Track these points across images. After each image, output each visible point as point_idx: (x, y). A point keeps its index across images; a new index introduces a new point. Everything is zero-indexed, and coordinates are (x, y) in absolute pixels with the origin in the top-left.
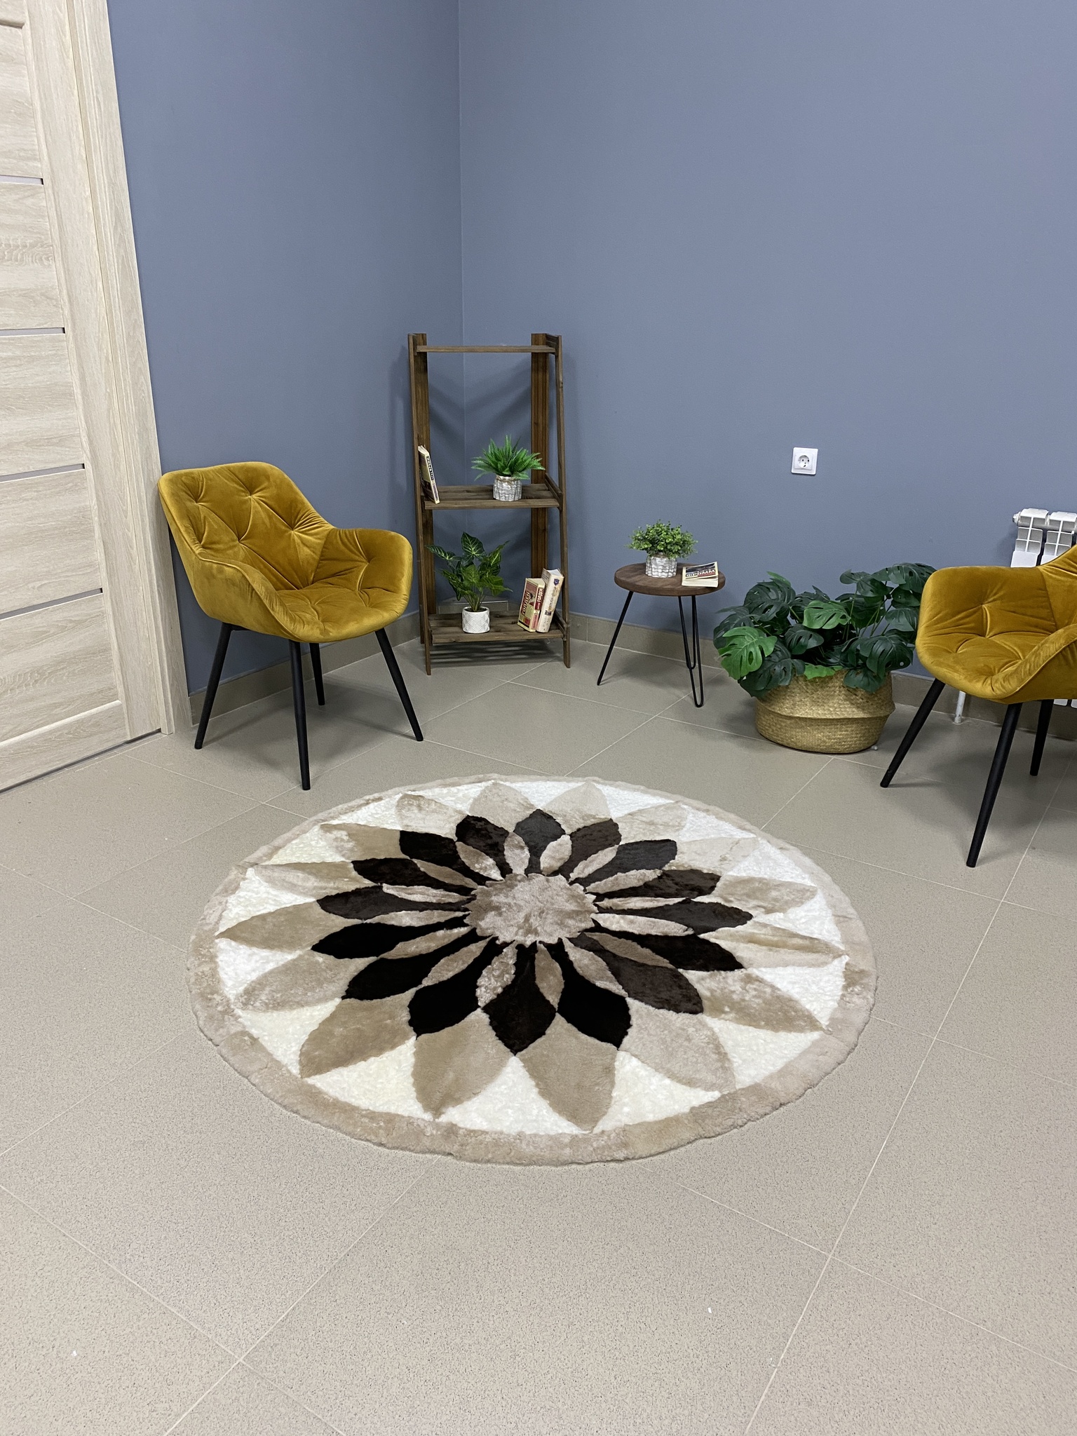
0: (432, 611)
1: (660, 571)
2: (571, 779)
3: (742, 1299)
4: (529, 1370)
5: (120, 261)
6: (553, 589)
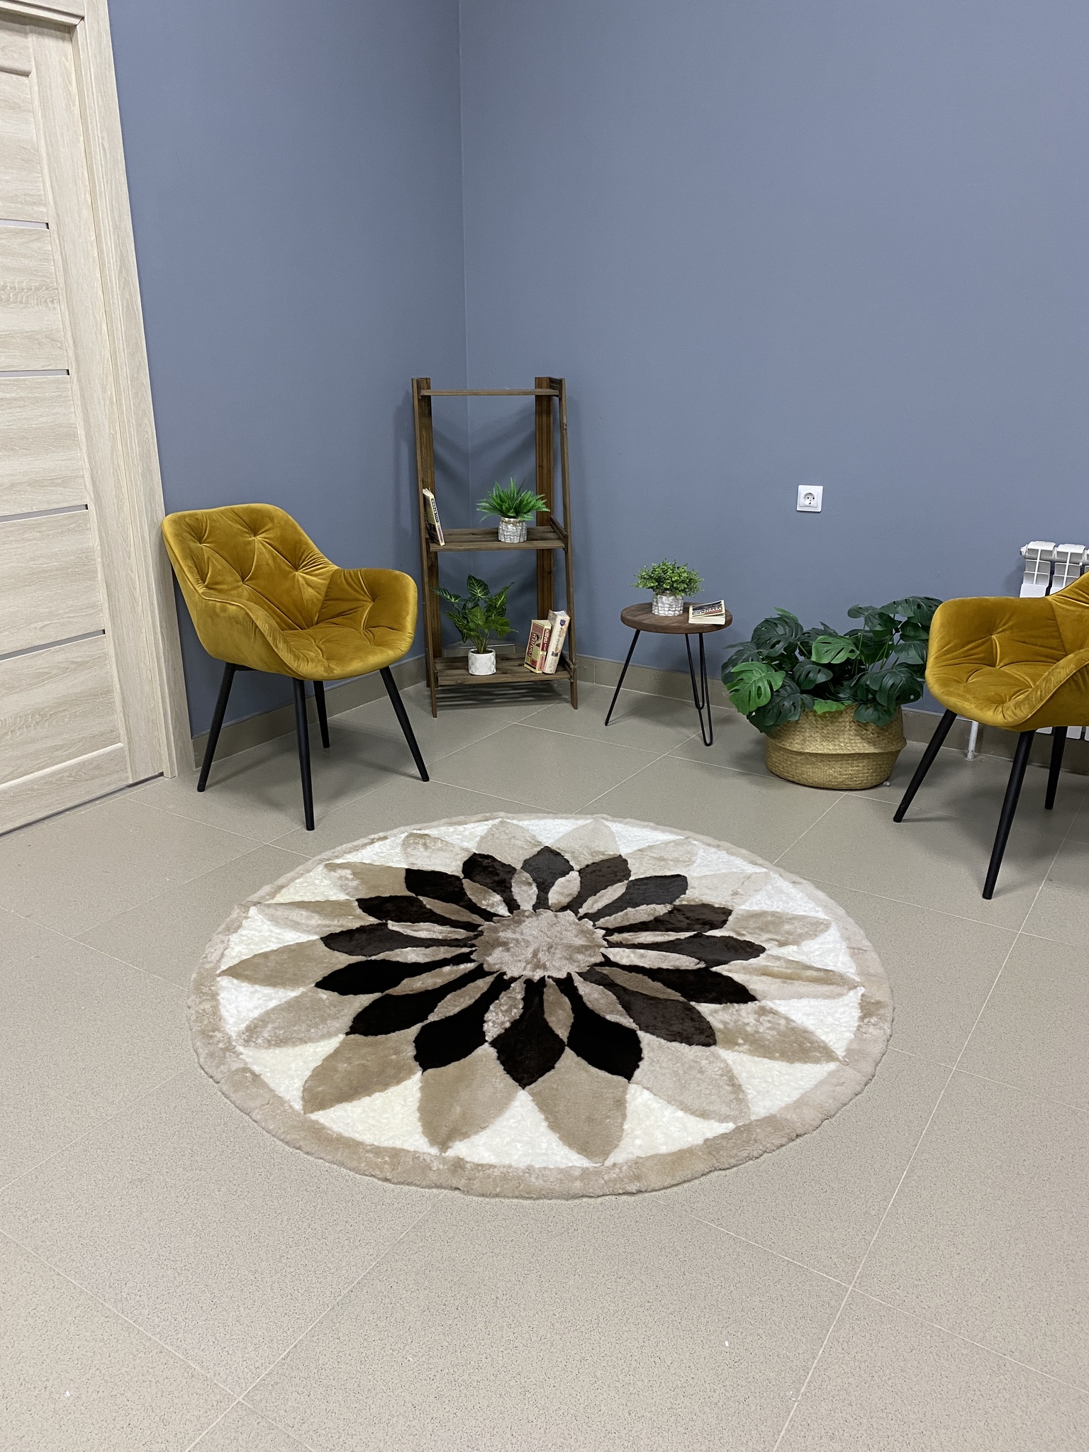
0: (437, 654)
1: (667, 609)
2: (579, 816)
3: (760, 1331)
5: (125, 304)
6: (559, 629)
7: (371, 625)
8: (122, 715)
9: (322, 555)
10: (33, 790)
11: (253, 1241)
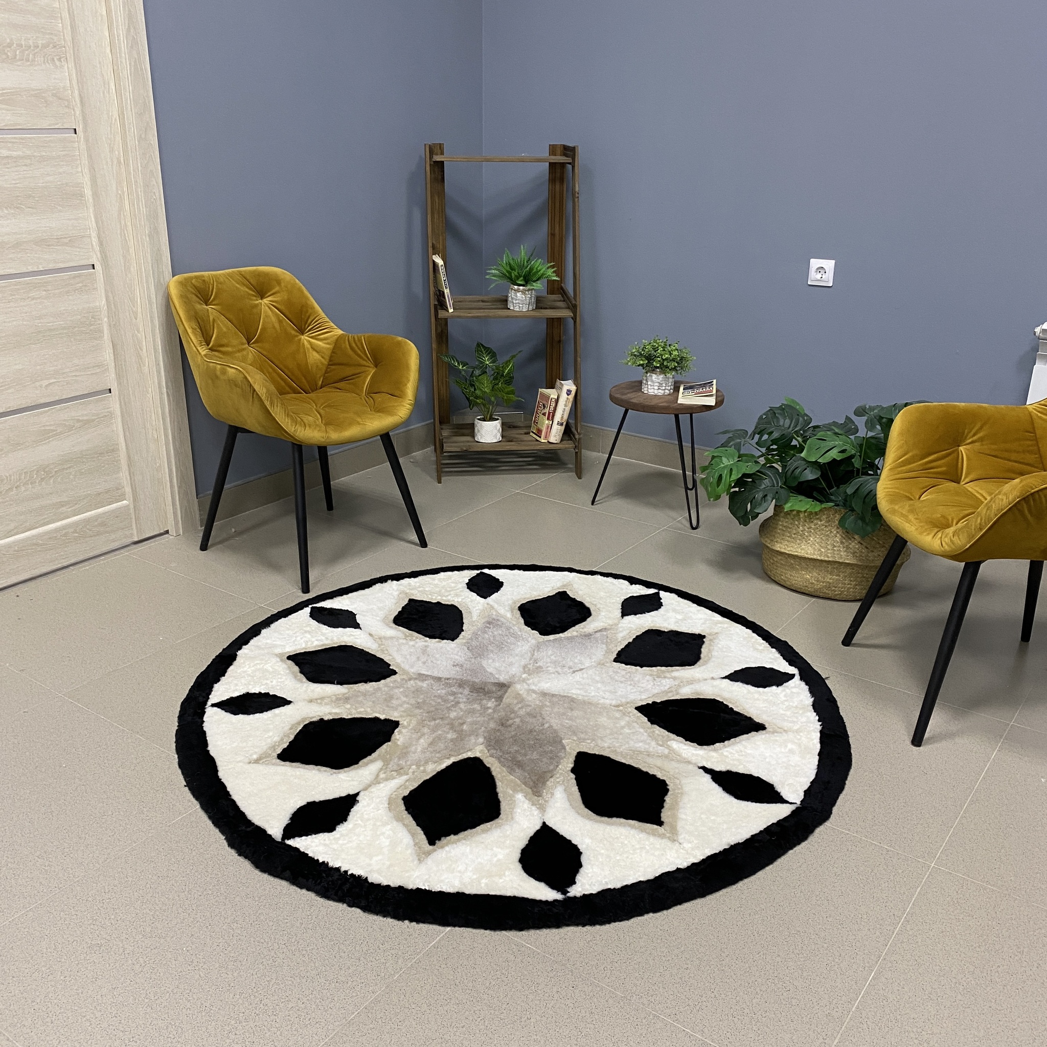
0: (444, 419)
5: (133, 64)
6: (566, 399)
7: (373, 391)
8: (127, 474)
9: (328, 320)
10: (36, 544)
11: (203, 1014)
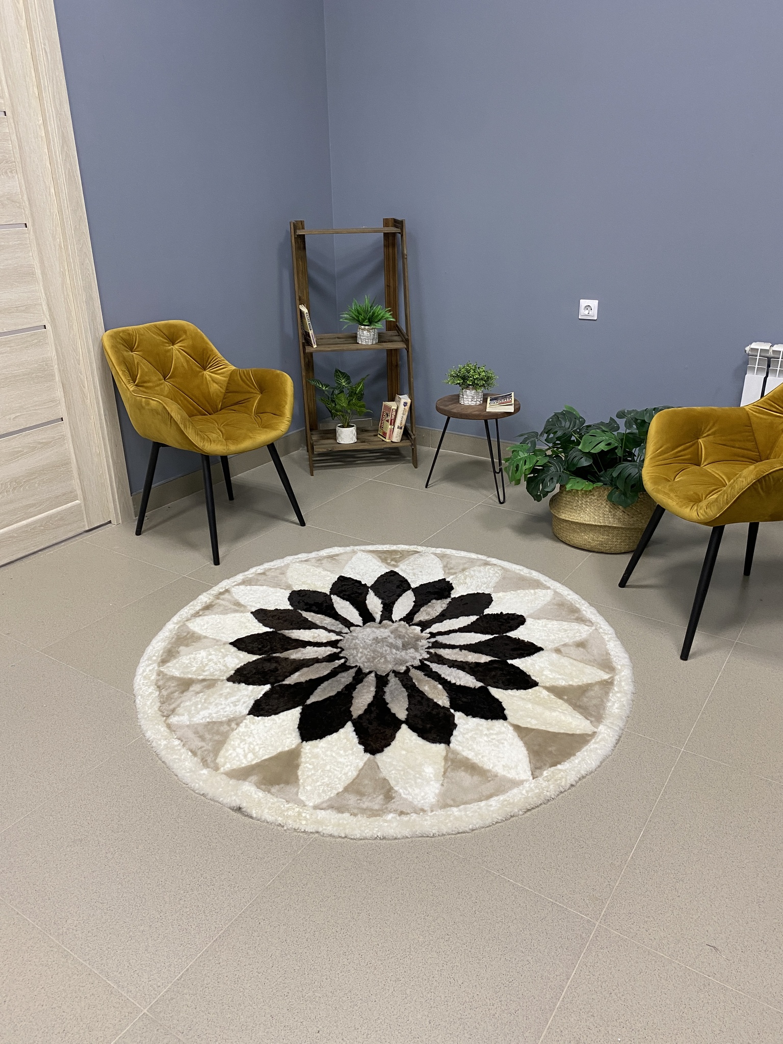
0: (313, 428)
1: (470, 400)
3: (529, 958)
4: (364, 1016)
5: (67, 173)
6: (403, 409)
7: (260, 412)
8: (78, 481)
9: (223, 358)
